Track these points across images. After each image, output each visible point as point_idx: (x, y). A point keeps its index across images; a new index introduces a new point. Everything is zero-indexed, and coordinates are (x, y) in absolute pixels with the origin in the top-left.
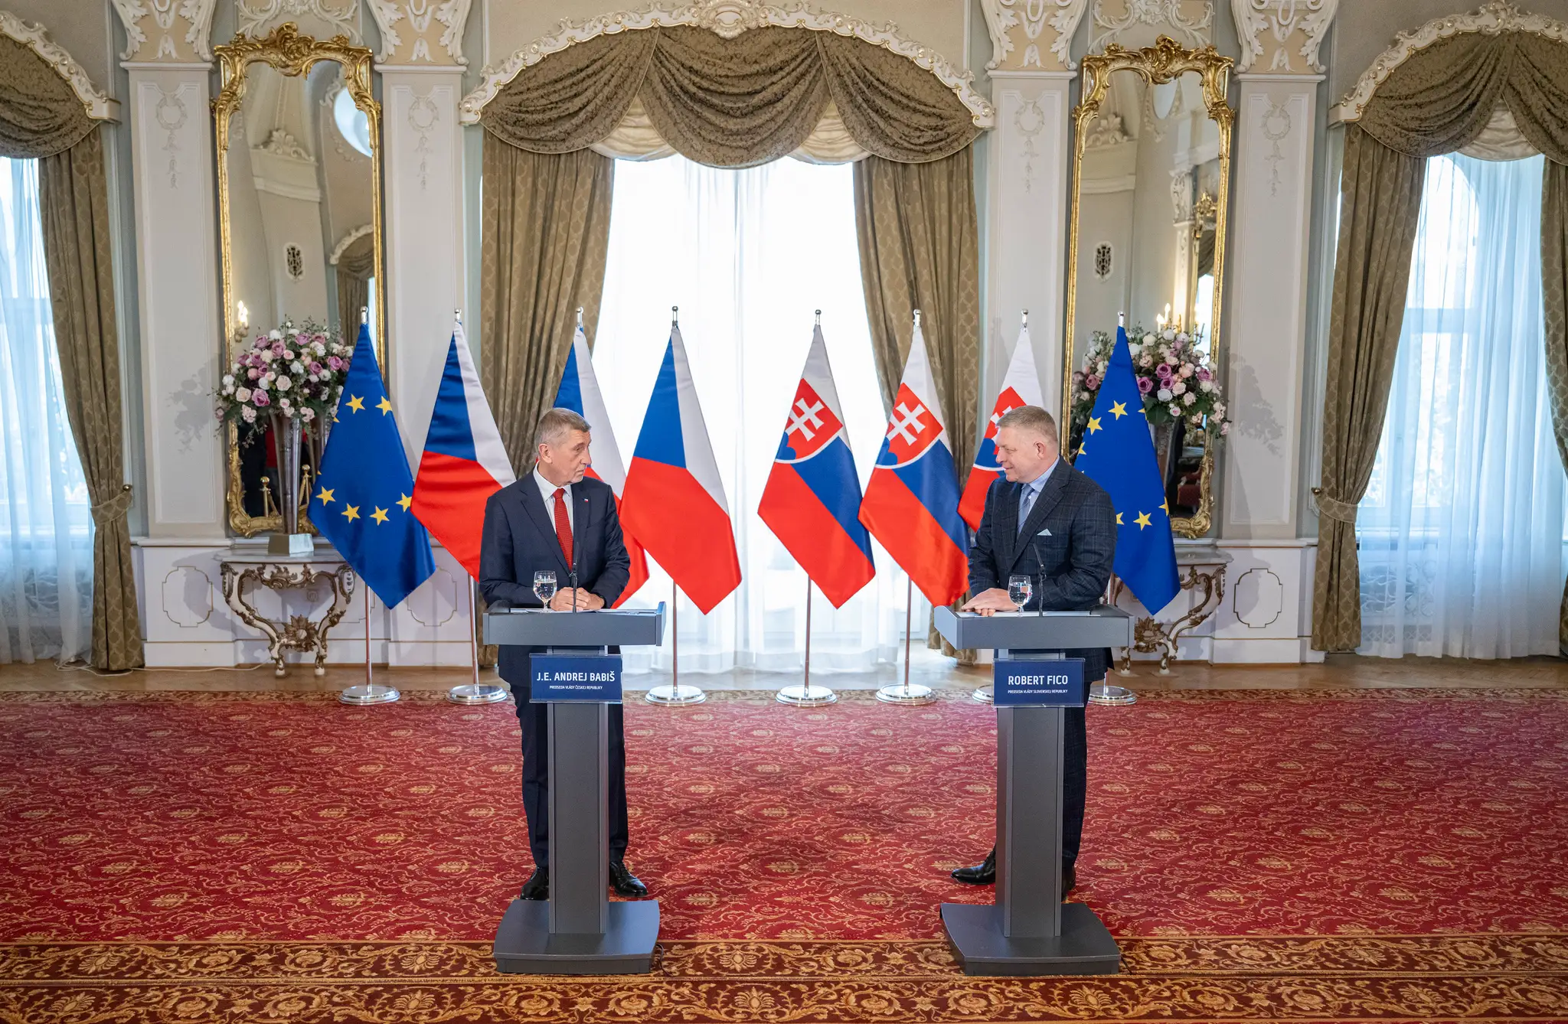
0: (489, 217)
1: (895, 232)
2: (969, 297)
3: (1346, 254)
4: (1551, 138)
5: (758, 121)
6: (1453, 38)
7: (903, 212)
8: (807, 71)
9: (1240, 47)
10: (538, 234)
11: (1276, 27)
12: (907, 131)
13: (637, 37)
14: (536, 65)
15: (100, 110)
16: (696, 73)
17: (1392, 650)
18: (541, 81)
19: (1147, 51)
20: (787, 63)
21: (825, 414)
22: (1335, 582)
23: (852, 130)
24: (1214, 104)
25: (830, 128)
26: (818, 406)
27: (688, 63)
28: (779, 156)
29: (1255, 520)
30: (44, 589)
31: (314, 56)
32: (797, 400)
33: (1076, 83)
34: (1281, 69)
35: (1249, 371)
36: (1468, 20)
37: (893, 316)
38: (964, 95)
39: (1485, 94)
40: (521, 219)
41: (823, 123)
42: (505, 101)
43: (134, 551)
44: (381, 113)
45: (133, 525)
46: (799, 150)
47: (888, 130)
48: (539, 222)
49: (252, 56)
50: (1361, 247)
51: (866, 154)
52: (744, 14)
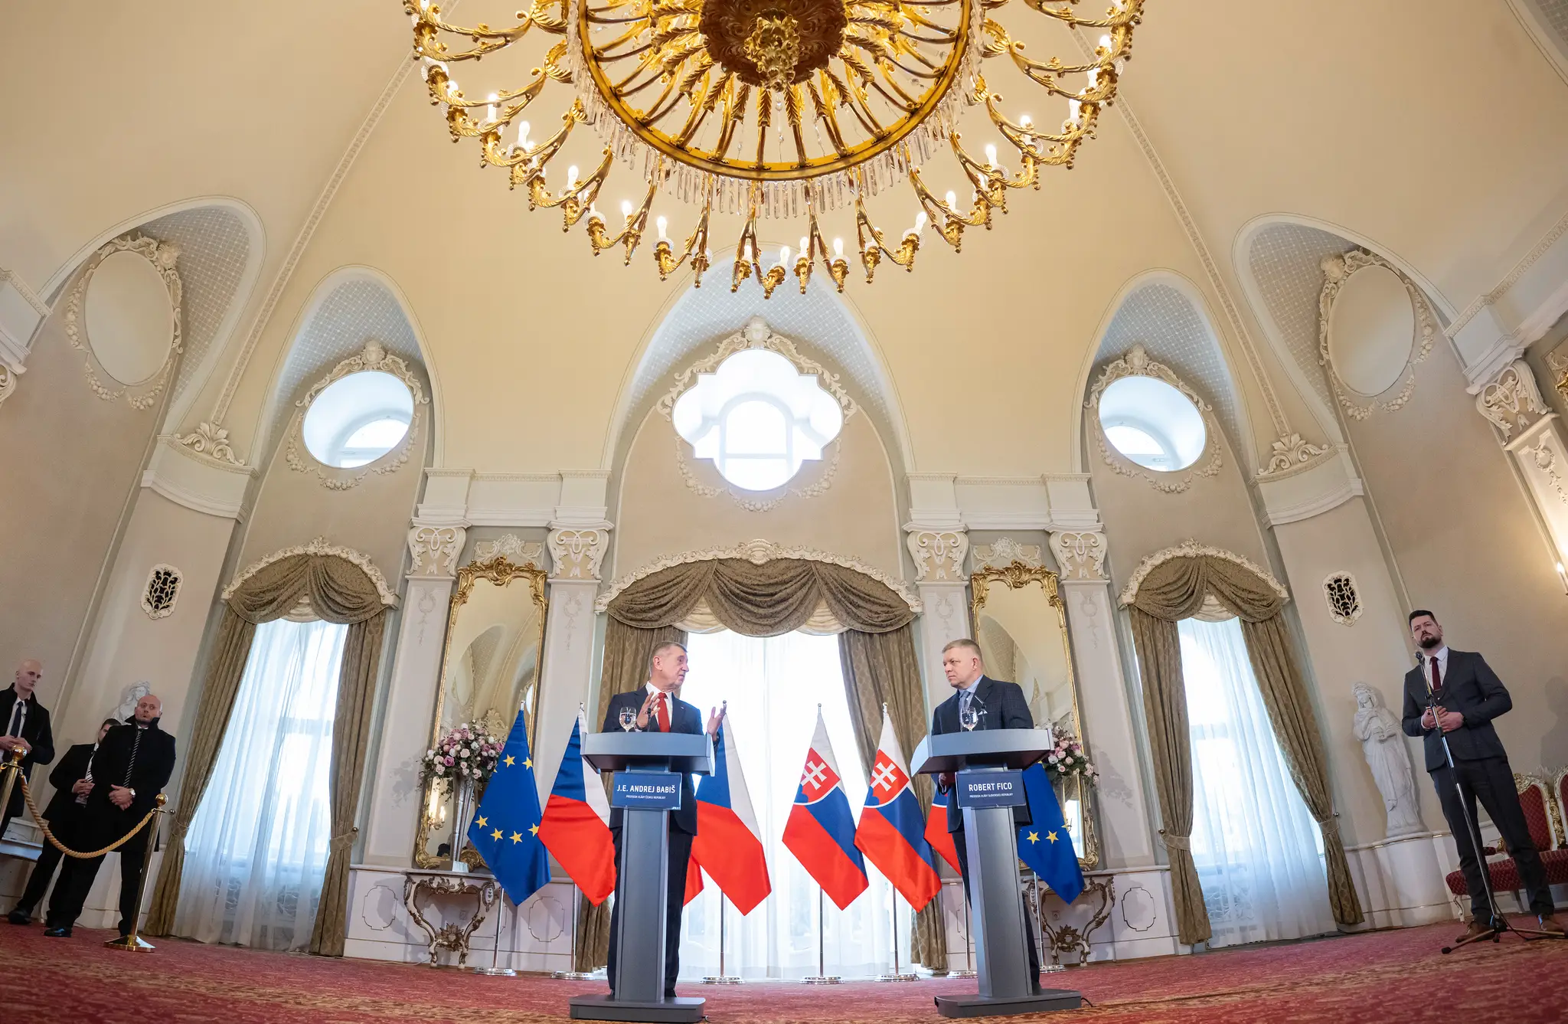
0: (607, 665)
1: (868, 674)
2: (919, 714)
3: (1145, 677)
4: (1239, 608)
5: (776, 609)
6: (1173, 559)
7: (871, 664)
8: (806, 582)
9: (1059, 568)
10: (637, 677)
11: (1076, 555)
12: (870, 614)
13: (705, 564)
14: (643, 579)
15: (388, 599)
16: (740, 583)
17: (1235, 939)
18: (645, 588)
19: (1007, 569)
20: (794, 577)
21: (827, 771)
22: (1187, 893)
23: (835, 614)
24: (1052, 597)
25: (822, 612)
26: (822, 766)
27: (735, 578)
28: (791, 630)
29: (1126, 855)
30: (289, 900)
31: (513, 575)
32: (808, 762)
33: (969, 588)
34: (1084, 577)
35: (1103, 754)
36: (1178, 550)
37: (870, 726)
38: (903, 595)
39: (1198, 585)
40: (627, 666)
41: (818, 611)
42: (622, 598)
43: (351, 874)
44: (547, 606)
45: (354, 856)
46: (803, 627)
47: (859, 613)
48: (638, 670)
49: (478, 574)
50: (1154, 674)
51: (846, 629)
52: (768, 552)
